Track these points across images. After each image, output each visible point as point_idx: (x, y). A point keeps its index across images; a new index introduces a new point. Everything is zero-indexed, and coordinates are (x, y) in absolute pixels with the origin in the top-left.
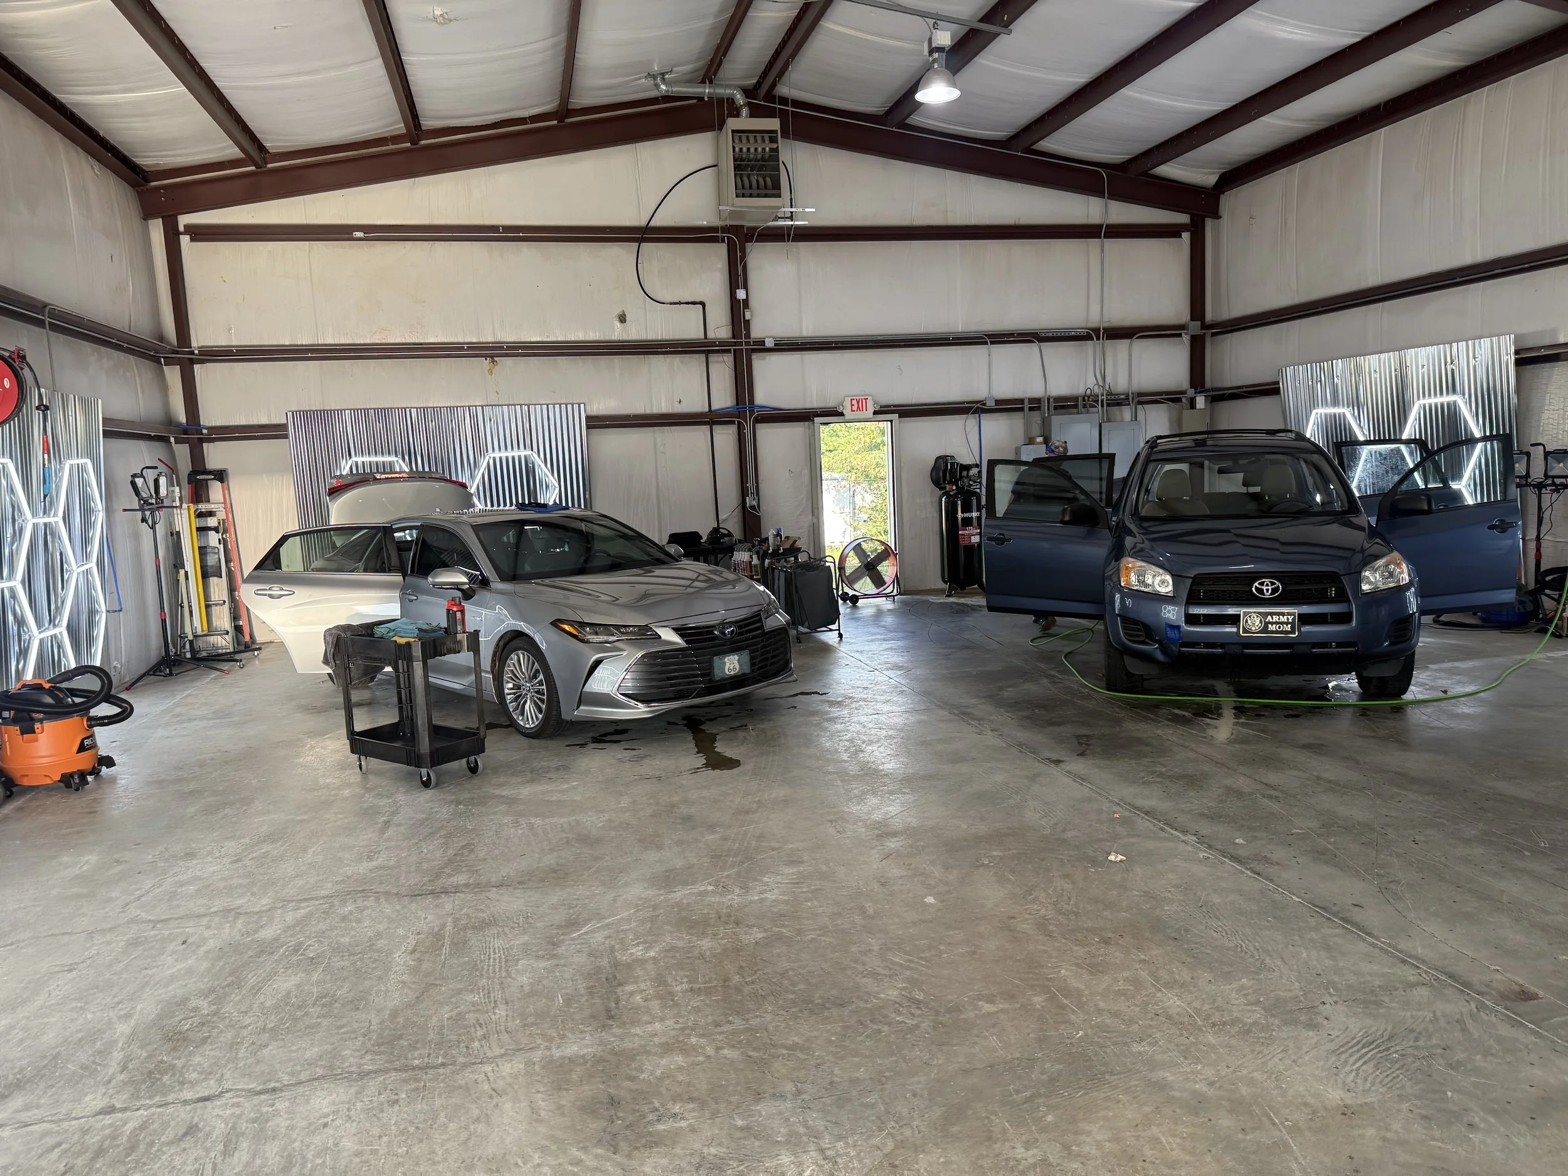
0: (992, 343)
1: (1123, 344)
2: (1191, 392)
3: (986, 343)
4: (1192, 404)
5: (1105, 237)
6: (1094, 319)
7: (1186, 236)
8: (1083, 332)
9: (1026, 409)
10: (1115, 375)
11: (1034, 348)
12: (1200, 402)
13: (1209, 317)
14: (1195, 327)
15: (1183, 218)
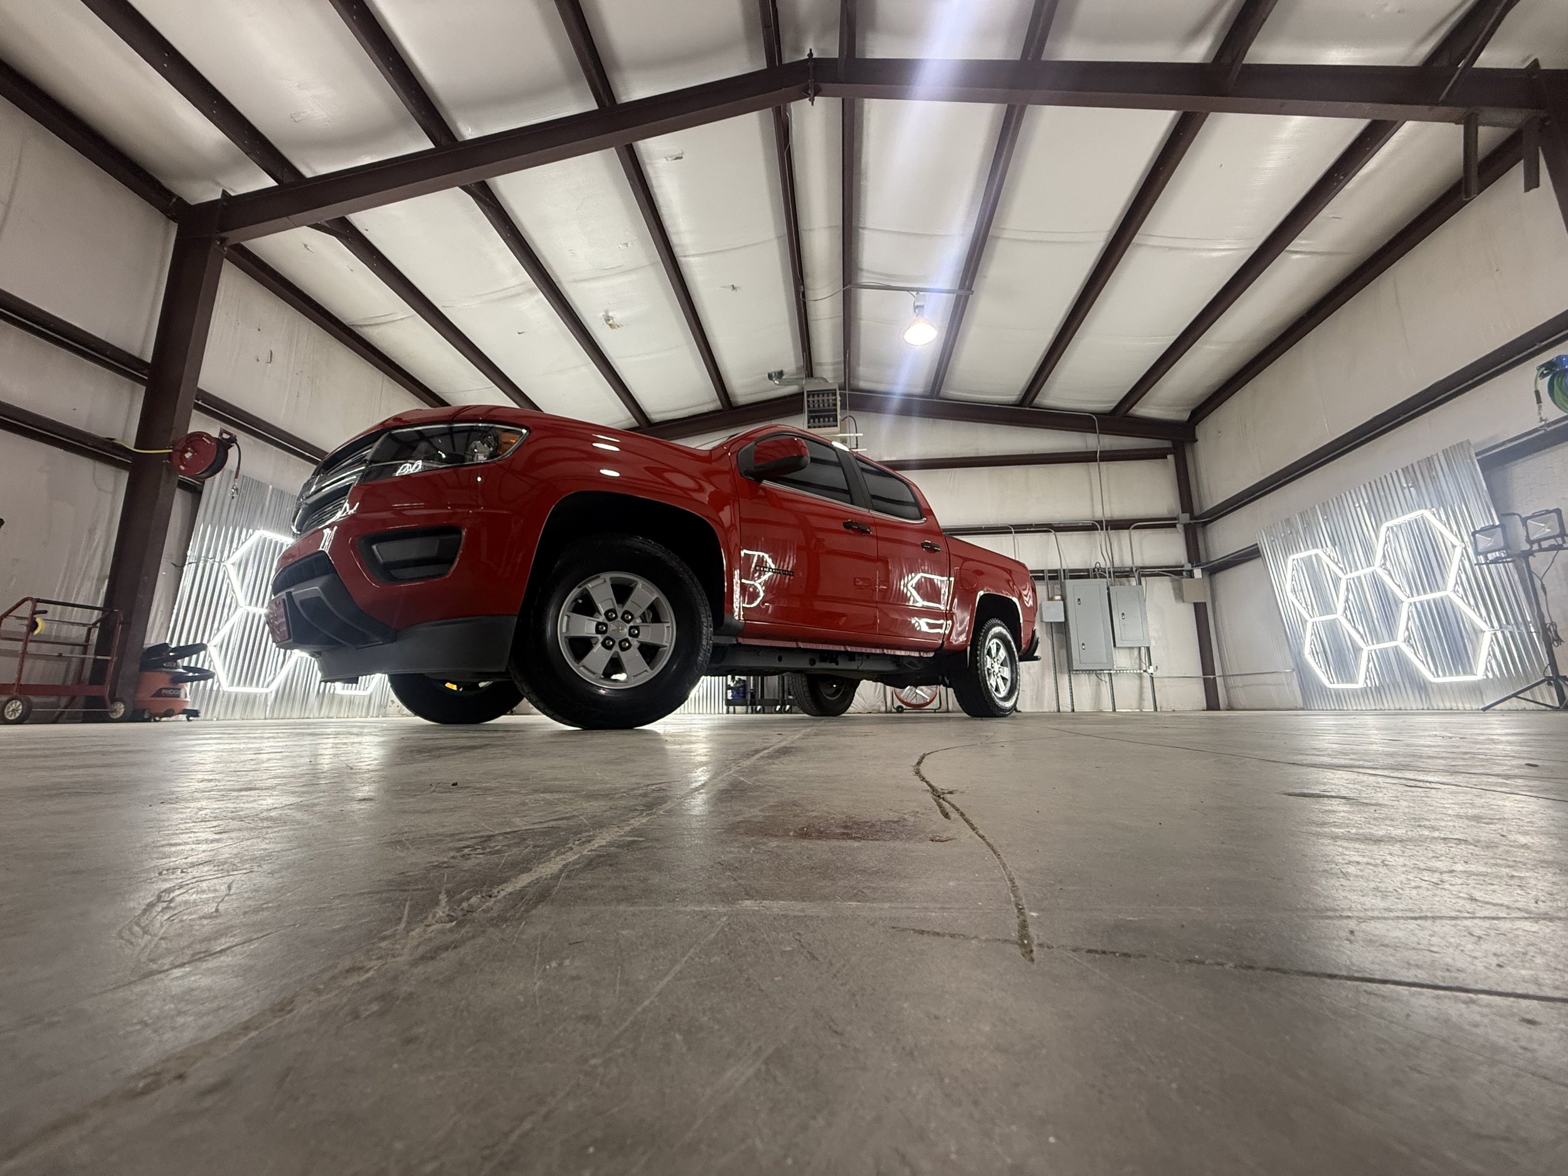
0: (1016, 532)
1: (1124, 534)
2: (1188, 567)
3: (1011, 533)
4: (1191, 574)
5: (1101, 461)
6: (1099, 513)
7: (1170, 457)
8: (1089, 523)
9: (1046, 578)
10: (1121, 556)
11: (1052, 536)
12: (1198, 573)
13: (1197, 513)
14: (1185, 518)
15: (1167, 444)
